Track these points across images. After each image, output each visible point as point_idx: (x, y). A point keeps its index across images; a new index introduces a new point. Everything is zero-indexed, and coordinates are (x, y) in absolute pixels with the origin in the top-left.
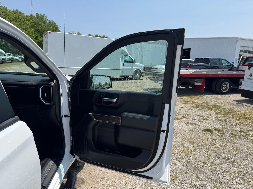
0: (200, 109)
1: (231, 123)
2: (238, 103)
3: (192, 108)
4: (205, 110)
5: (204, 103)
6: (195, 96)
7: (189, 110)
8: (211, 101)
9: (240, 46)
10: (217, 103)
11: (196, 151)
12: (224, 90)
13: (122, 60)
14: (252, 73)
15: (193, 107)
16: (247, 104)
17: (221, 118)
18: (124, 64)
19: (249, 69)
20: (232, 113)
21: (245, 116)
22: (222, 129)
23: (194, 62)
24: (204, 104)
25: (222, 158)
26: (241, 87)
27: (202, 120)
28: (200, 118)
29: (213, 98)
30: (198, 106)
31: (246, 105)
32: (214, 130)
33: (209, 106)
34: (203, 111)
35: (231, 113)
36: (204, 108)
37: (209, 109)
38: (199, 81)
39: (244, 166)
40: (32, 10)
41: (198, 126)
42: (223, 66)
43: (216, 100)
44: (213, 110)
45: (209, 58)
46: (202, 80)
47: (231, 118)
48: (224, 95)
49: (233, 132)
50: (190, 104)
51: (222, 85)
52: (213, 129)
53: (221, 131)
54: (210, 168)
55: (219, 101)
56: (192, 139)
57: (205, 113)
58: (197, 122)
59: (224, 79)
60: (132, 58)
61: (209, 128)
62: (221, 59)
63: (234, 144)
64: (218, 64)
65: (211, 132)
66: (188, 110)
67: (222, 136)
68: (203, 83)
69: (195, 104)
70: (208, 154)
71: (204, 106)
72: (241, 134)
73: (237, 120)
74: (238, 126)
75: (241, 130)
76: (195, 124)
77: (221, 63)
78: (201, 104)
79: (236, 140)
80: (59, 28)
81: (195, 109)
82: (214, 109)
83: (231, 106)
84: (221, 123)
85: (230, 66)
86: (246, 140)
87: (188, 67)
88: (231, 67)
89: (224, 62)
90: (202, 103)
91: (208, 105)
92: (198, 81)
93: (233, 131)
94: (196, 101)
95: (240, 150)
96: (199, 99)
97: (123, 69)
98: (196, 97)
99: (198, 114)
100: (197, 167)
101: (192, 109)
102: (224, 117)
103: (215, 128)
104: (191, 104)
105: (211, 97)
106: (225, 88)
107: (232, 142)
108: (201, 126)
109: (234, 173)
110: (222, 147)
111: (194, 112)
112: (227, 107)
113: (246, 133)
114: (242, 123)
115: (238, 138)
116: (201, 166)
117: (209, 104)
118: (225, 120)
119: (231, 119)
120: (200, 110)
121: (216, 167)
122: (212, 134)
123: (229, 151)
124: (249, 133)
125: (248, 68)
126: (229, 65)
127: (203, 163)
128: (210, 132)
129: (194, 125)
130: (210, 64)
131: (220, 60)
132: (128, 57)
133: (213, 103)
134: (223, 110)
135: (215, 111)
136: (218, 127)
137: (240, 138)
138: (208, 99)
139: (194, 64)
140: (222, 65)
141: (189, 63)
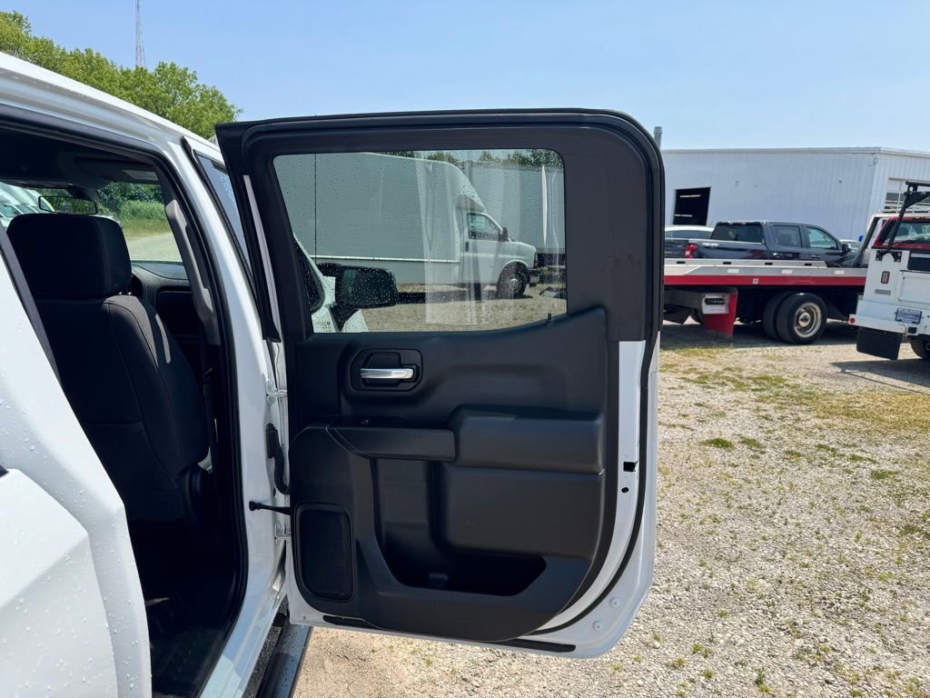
0: (709, 387)
1: (799, 425)
2: (843, 372)
3: (683, 384)
4: (726, 388)
5: (729, 369)
6: (703, 350)
7: (673, 388)
8: (754, 366)
9: (887, 179)
10: (770, 369)
11: (669, 492)
12: (804, 330)
13: (461, 231)
14: (889, 273)
15: (689, 381)
16: (868, 375)
17: (771, 412)
18: (467, 244)
19: (881, 259)
20: (811, 399)
21: (851, 407)
22: (763, 441)
23: (713, 236)
24: (727, 374)
25: (740, 508)
26: (853, 320)
27: (708, 416)
28: (703, 412)
29: (764, 356)
30: (706, 377)
31: (866, 376)
32: (739, 442)
33: (741, 377)
34: (719, 393)
35: (806, 398)
36: (723, 384)
37: (740, 386)
38: (716, 299)
39: (798, 525)
40: (139, 50)
41: (689, 433)
42: (811, 250)
43: (770, 362)
44: (752, 390)
45: (763, 221)
46: (727, 298)
47: (802, 411)
48: (804, 348)
49: (793, 448)
50: (680, 373)
51: (797, 313)
52: (736, 441)
53: (758, 446)
54: (698, 528)
55: (779, 365)
56: (664, 463)
57: (719, 397)
58: (691, 422)
59: (802, 294)
60: (494, 224)
61: (723, 437)
62: (803, 225)
63: (787, 478)
64: (795, 243)
65: (727, 446)
66: (669, 389)
67: (758, 457)
68: (730, 307)
69: (699, 373)
70: (701, 499)
71: (726, 378)
72: (818, 453)
73: (818, 417)
74: (816, 433)
75: (822, 442)
76: (683, 427)
77: (804, 242)
78: (717, 372)
79: (797, 467)
80: (236, 114)
81: (694, 388)
82: (754, 387)
83: (815, 380)
84: (767, 424)
85: (837, 249)
86: (827, 468)
87: (688, 253)
88: (840, 255)
89: (814, 237)
90: (720, 369)
91: (739, 376)
92: (714, 299)
93: (796, 446)
94: (702, 364)
95: (799, 492)
96: (712, 359)
97: (463, 259)
98: (705, 354)
99: (701, 401)
100: (664, 526)
101: (682, 387)
102: (781, 408)
103: (742, 438)
104: (685, 372)
105: (755, 353)
106: (808, 323)
107: (781, 472)
108: (702, 432)
109: (764, 538)
110: (749, 482)
111: (687, 395)
112: (799, 382)
113: (833, 450)
114: (830, 426)
115: (804, 462)
116: (676, 524)
117: (745, 374)
118: (782, 418)
119: (801, 415)
120: (710, 390)
121: (715, 527)
122: (729, 451)
123: (765, 492)
124: (841, 450)
125: (877, 256)
126: (834, 246)
127: (683, 516)
128: (723, 446)
129: (678, 428)
130: (765, 244)
131: (801, 231)
132: (483, 220)
133: (760, 370)
134: (785, 389)
135: (758, 393)
136: (750, 435)
137: (810, 462)
138: (745, 360)
139: (707, 243)
140: (808, 246)
141: (692, 240)
